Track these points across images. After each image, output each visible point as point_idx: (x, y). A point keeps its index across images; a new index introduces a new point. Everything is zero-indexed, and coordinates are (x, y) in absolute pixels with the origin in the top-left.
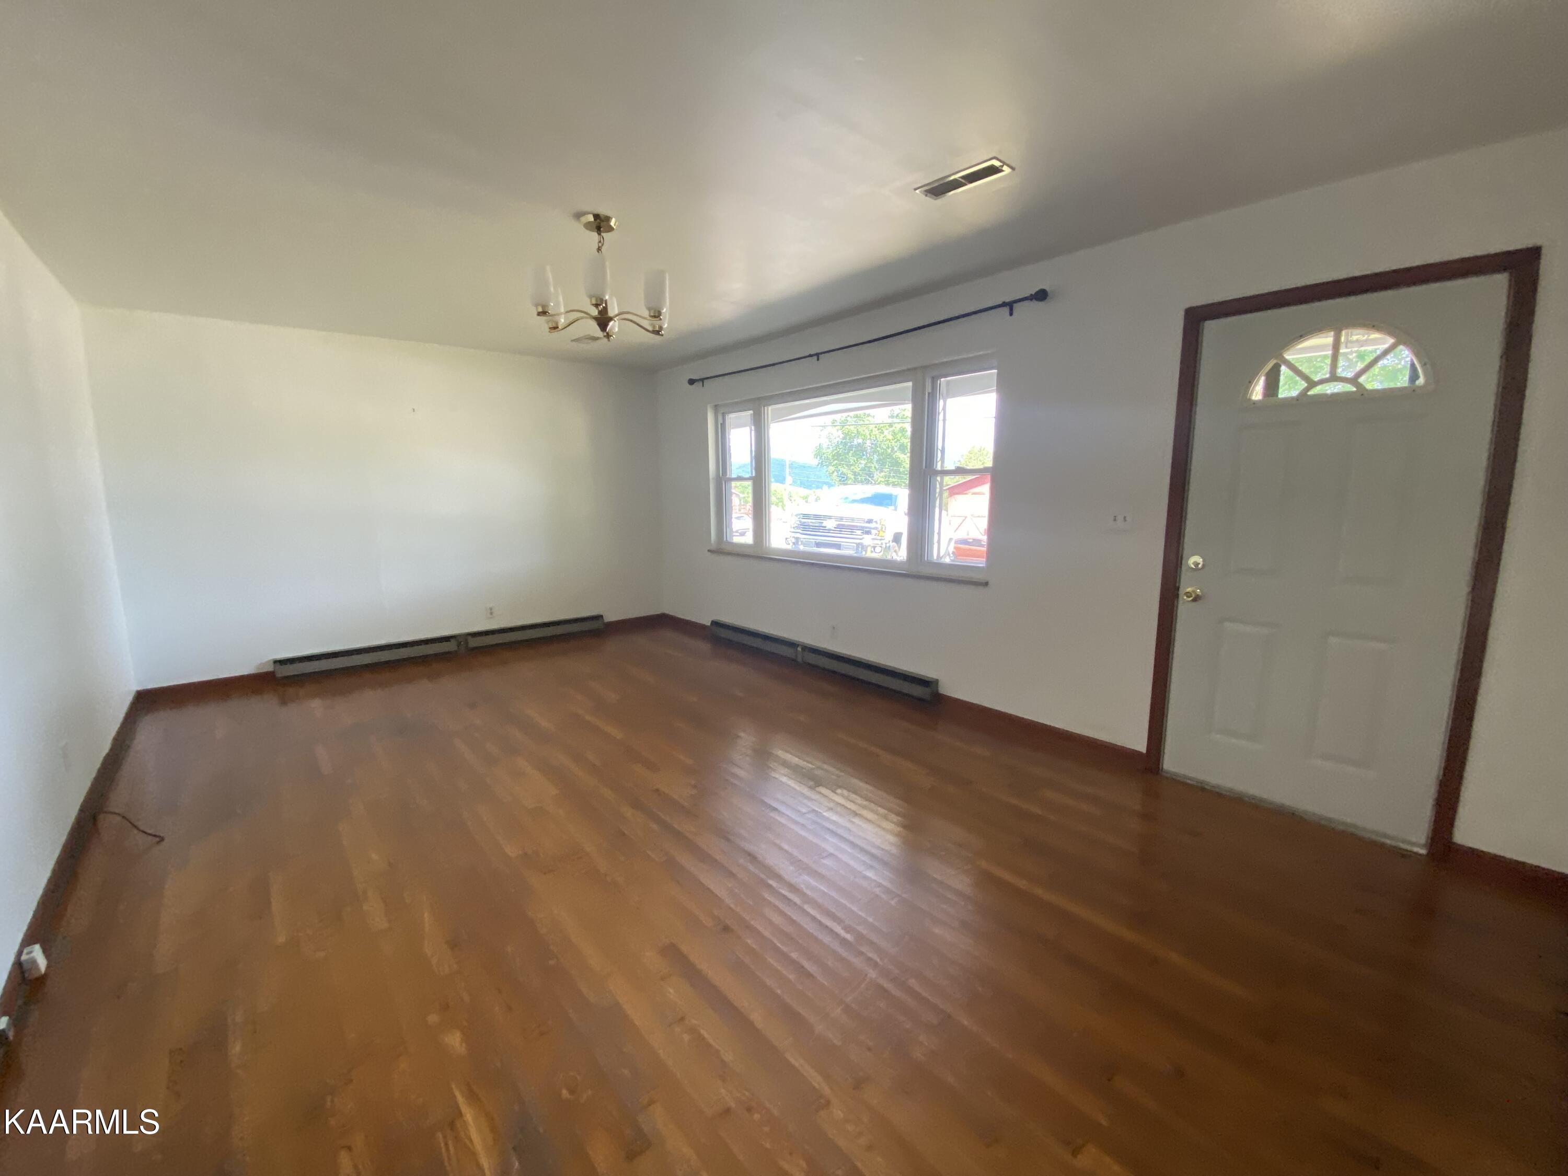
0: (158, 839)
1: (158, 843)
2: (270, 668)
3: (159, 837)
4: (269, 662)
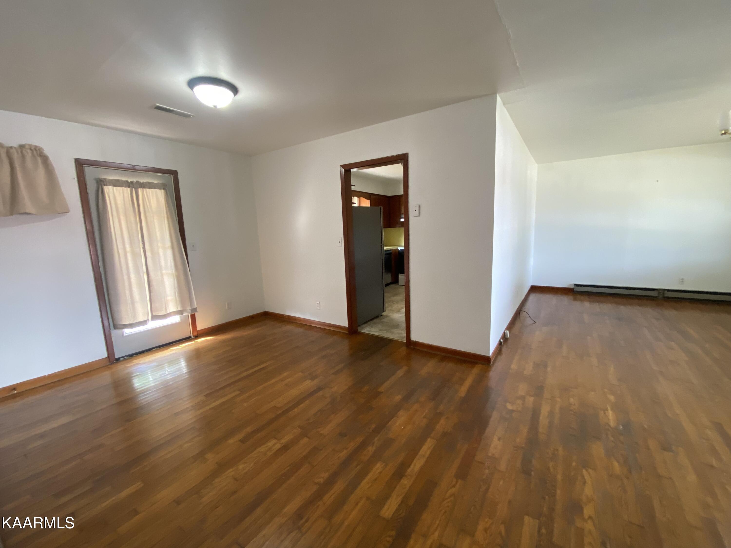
0: (535, 322)
1: (535, 323)
2: (572, 287)
3: (536, 322)
4: (573, 284)
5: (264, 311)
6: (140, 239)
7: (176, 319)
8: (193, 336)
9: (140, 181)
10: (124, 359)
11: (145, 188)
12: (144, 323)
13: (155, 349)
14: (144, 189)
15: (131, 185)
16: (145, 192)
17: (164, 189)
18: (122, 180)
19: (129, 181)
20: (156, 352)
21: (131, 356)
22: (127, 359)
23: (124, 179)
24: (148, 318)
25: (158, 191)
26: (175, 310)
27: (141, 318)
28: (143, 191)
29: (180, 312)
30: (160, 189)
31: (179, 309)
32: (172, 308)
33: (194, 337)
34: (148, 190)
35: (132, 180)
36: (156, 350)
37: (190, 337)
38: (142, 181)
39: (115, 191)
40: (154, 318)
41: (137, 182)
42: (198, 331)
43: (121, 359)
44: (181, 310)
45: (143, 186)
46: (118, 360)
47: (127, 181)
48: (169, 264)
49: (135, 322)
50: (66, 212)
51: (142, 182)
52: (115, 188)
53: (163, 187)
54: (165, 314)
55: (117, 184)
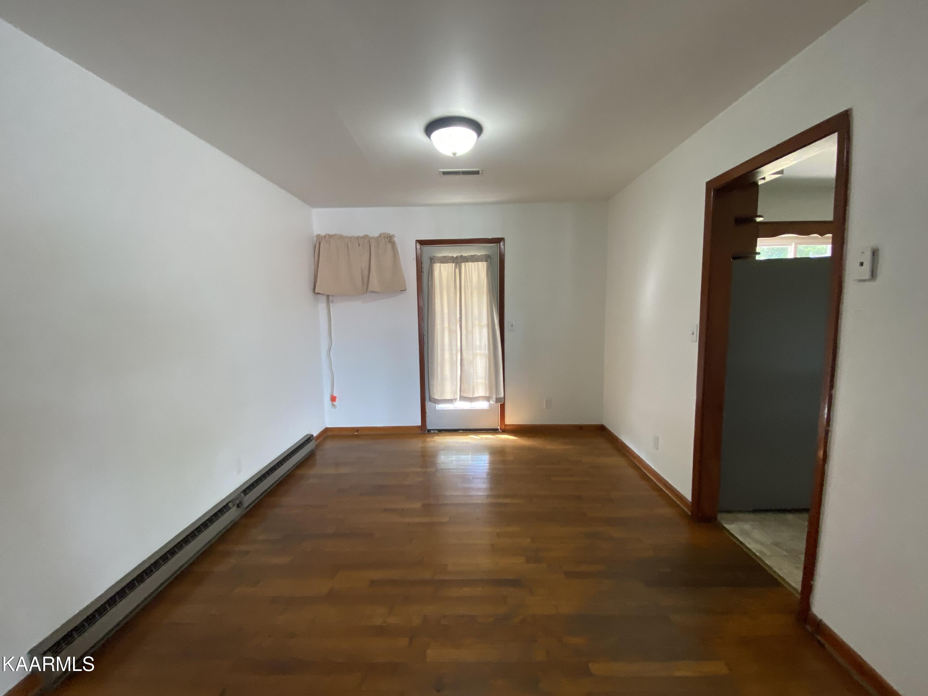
5: (602, 424)
6: (458, 316)
7: (483, 405)
8: (501, 429)
9: (464, 255)
10: (434, 432)
11: (467, 261)
12: (450, 401)
13: (461, 431)
14: (467, 263)
15: (455, 261)
16: (467, 266)
17: (486, 261)
18: (449, 256)
19: (455, 256)
20: (461, 434)
21: (440, 431)
22: (437, 433)
23: (450, 255)
24: (455, 398)
25: (480, 263)
26: (484, 395)
27: (448, 396)
28: (465, 264)
29: (488, 399)
30: (482, 261)
31: (487, 395)
32: (481, 391)
33: (501, 431)
34: (470, 263)
35: (457, 255)
36: (462, 433)
37: (497, 430)
38: (465, 254)
39: (442, 268)
40: (463, 398)
41: (461, 256)
42: (505, 425)
43: (432, 431)
44: (488, 396)
45: (466, 259)
46: (429, 431)
47: (452, 257)
48: (483, 344)
49: (442, 398)
50: (405, 290)
51: (466, 256)
52: (442, 264)
53: (487, 258)
54: (472, 397)
55: (445, 260)
